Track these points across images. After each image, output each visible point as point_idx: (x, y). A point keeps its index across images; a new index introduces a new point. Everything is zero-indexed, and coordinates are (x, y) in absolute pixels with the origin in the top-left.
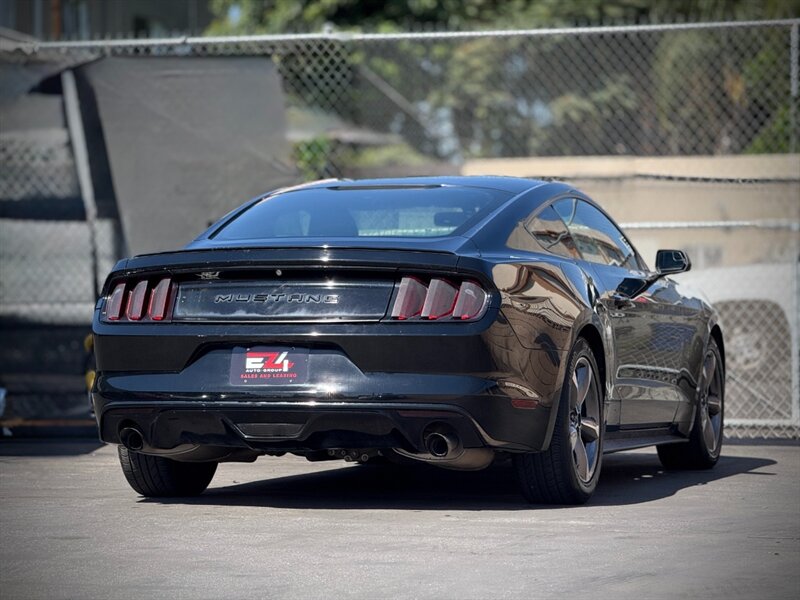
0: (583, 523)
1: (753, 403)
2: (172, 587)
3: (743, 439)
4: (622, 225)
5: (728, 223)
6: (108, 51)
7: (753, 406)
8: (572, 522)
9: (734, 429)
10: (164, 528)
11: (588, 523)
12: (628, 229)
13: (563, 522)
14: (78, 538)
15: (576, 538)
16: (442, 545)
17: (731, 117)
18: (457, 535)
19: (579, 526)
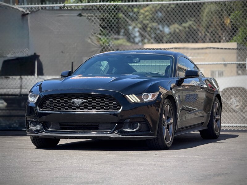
0: (200, 157)
1: (244, 119)
2: (74, 178)
3: (241, 130)
4: (195, 63)
5: (225, 63)
6: (40, 8)
7: (244, 120)
8: (196, 157)
9: (238, 127)
10: (66, 159)
11: (201, 157)
12: (197, 64)
13: (193, 157)
14: (40, 162)
15: (199, 162)
16: (157, 164)
17: (225, 29)
18: (161, 161)
19: (198, 158)
